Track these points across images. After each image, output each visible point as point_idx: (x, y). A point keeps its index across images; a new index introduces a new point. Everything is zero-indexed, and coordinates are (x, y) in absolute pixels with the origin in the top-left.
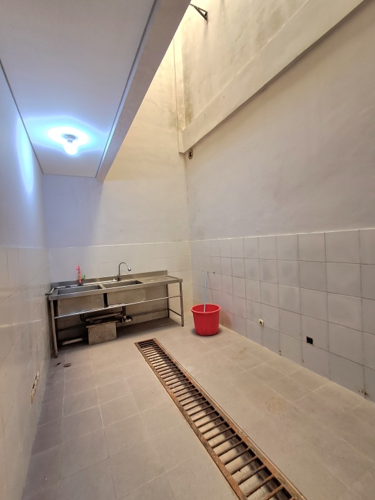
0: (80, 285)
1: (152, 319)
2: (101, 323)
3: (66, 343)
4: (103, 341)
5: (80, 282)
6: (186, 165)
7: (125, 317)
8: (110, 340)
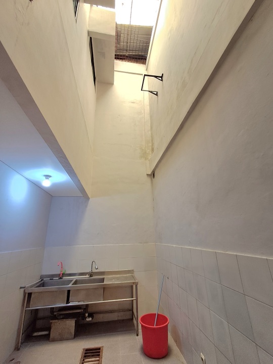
0: (61, 278)
1: (116, 319)
2: (63, 318)
3: (36, 334)
4: (62, 339)
5: (61, 276)
6: (152, 183)
7: (87, 315)
8: (67, 339)
